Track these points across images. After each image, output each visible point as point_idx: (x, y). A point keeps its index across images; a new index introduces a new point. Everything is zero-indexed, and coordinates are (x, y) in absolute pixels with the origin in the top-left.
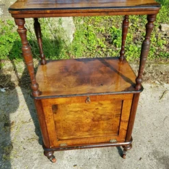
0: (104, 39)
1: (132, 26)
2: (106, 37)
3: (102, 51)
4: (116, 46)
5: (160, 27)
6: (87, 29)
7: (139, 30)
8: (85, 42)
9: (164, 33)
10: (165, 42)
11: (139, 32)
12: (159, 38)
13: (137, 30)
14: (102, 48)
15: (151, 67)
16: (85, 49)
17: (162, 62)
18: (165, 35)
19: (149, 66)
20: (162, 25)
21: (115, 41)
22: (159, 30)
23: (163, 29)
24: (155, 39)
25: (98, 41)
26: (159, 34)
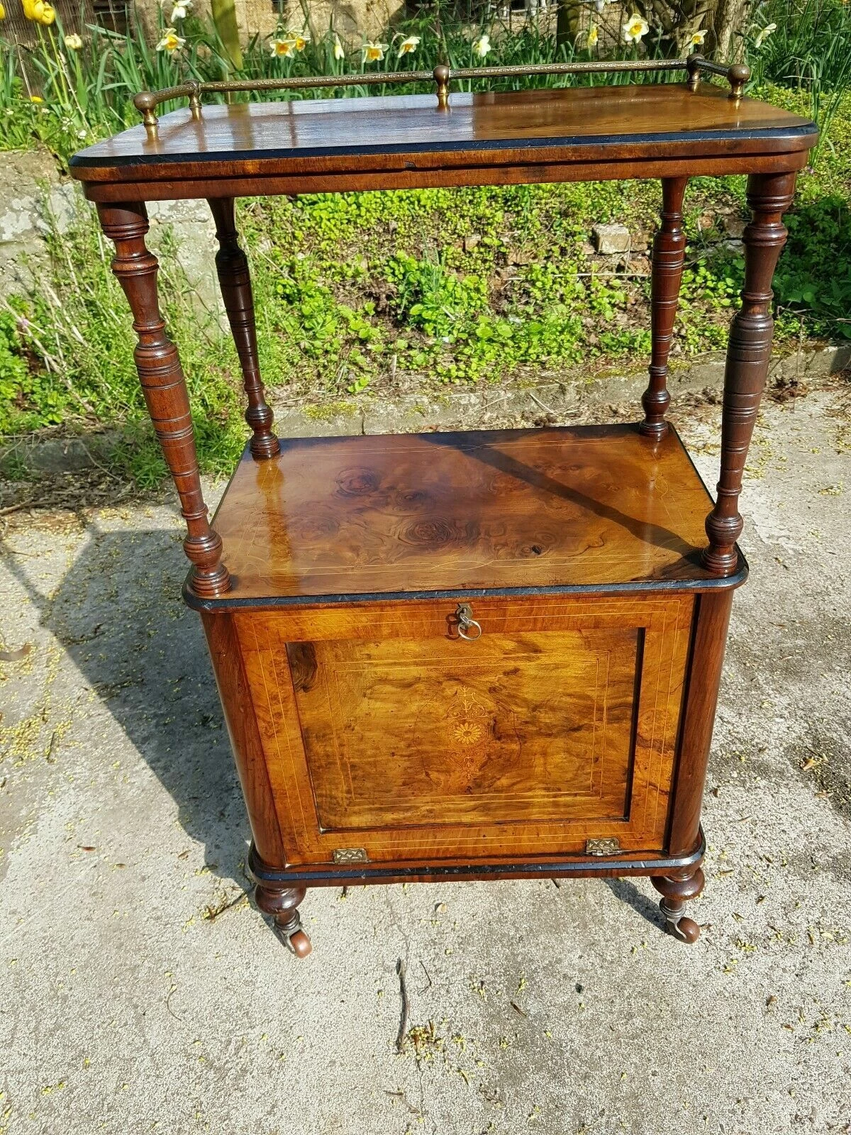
0: (369, 305)
1: (480, 244)
2: (377, 299)
3: (368, 353)
4: (421, 330)
5: (594, 240)
6: (292, 269)
7: (512, 258)
8: (289, 323)
9: (615, 261)
10: (619, 296)
11: (510, 269)
12: (596, 284)
13: (501, 257)
14: (363, 342)
15: (571, 394)
16: (296, 354)
17: (613, 369)
18: (620, 268)
19: (563, 390)
20: (601, 230)
21: (415, 310)
22: (589, 250)
23: (605, 247)
24: (580, 286)
25: (344, 320)
26: (595, 265)
